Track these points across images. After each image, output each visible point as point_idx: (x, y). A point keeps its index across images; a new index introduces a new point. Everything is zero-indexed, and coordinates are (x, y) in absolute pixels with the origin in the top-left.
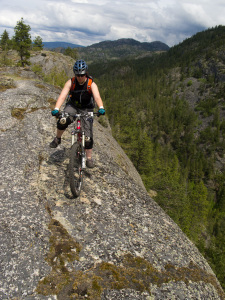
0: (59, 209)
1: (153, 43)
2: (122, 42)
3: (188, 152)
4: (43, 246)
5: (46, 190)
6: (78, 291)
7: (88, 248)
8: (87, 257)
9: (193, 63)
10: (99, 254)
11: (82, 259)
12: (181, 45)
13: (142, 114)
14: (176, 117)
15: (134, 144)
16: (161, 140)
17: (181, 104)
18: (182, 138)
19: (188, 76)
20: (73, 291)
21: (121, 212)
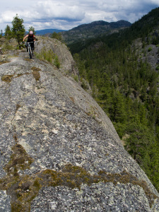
0: (24, 137)
1: (119, 22)
2: (95, 24)
3: (154, 103)
4: (4, 160)
5: (17, 126)
6: (22, 188)
7: (39, 161)
8: (36, 166)
9: (151, 33)
10: (46, 164)
11: (32, 168)
12: (140, 21)
13: (115, 77)
14: (141, 77)
15: (110, 99)
16: (132, 95)
17: (145, 66)
18: (148, 92)
19: (148, 44)
20: (18, 188)
21: (72, 138)
